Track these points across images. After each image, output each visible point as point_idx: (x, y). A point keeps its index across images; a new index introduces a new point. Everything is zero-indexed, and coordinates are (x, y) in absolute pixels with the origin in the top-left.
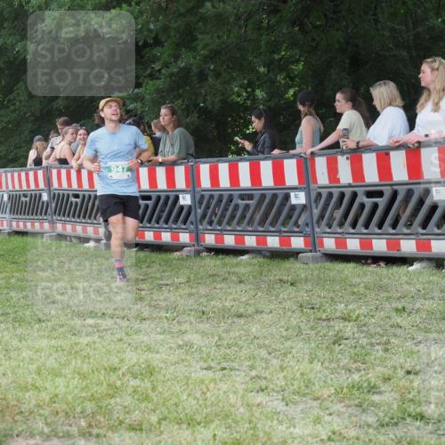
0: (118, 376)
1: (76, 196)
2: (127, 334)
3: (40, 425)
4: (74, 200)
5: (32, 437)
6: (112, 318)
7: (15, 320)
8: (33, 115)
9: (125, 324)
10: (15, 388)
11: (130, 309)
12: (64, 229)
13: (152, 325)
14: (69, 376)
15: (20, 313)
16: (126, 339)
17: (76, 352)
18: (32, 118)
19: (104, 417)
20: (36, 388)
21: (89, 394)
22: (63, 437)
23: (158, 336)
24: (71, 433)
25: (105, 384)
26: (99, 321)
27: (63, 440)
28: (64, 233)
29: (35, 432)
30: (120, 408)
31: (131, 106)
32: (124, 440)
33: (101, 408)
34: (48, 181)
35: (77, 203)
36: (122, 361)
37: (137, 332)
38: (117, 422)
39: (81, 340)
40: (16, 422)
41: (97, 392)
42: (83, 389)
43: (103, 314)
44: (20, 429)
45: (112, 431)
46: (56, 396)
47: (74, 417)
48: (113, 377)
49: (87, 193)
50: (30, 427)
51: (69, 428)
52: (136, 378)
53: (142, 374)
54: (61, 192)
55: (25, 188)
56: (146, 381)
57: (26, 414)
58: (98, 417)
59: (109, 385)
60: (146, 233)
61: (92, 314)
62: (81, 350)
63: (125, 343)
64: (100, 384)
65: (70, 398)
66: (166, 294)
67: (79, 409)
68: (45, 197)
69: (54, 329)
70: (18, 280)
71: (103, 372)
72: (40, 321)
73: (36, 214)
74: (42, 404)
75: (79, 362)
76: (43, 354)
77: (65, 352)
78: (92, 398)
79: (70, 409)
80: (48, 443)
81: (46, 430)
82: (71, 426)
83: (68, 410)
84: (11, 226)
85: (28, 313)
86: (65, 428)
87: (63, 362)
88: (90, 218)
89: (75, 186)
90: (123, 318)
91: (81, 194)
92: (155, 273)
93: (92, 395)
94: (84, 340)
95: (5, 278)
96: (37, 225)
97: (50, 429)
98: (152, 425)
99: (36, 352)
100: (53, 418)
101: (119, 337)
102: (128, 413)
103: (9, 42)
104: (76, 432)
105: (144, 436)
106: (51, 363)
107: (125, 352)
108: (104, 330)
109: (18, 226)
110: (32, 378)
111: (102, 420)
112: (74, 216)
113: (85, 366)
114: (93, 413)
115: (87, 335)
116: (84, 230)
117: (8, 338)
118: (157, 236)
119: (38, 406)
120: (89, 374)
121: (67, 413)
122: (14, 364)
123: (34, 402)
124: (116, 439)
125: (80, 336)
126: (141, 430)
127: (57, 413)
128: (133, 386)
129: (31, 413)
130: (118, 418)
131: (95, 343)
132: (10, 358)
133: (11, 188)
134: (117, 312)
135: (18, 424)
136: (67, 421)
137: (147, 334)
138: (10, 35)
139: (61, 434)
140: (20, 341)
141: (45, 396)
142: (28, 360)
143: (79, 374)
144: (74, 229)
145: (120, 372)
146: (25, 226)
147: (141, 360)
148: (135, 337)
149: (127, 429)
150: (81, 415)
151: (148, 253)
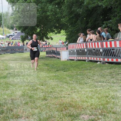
0: (109, 99)
1: (94, 50)
2: (110, 87)
3: (88, 112)
4: (93, 51)
5: (86, 115)
6: (106, 83)
7: (79, 83)
8: (82, 28)
9: (109, 84)
10: (81, 102)
11: (110, 80)
12: (91, 59)
13: (117, 85)
14: (95, 98)
15: (81, 82)
16: (110, 88)
17: (97, 92)
18: (82, 29)
19: (106, 110)
20: (87, 101)
21: (101, 103)
22: (95, 115)
23: (119, 87)
24: (97, 114)
25: (105, 101)
26: (102, 84)
27: (95, 116)
28: (91, 60)
29: (87, 113)
30: (110, 107)
31: (109, 25)
32: (111, 116)
33: (104, 107)
34: (87, 46)
35: (94, 52)
36: (109, 94)
37: (113, 86)
38: (109, 111)
39: (98, 89)
40: (82, 111)
41: (103, 103)
42: (99, 102)
43: (103, 82)
44: (83, 113)
45: (108, 113)
46: (92, 104)
47: (97, 110)
48: (107, 99)
49: (97, 49)
50: (86, 112)
51: (96, 113)
52: (113, 99)
53: (115, 98)
54: (90, 49)
55: (80, 48)
56: (116, 100)
57: (84, 109)
58: (104, 110)
59: (106, 101)
60: (114, 59)
61: (100, 82)
62: (98, 91)
63: (110, 89)
64: (104, 101)
65: (96, 104)
66: (120, 76)
67: (98, 107)
68: (86, 50)
69: (90, 86)
70: (80, 73)
71: (104, 97)
72: (86, 84)
73: (84, 55)
74: (88, 106)
75: (98, 95)
76: (88, 93)
77: (94, 92)
78: (102, 105)
79: (96, 107)
80: (91, 117)
81: (90, 113)
82: (97, 112)
83: (96, 108)
84: (77, 58)
85: (83, 81)
86: (95, 113)
87: (93, 95)
88: (98, 56)
89: (94, 47)
90: (109, 83)
91: (95, 49)
92: (117, 70)
93: (102, 104)
94: (99, 89)
95: (76, 72)
96: (84, 58)
97: (91, 113)
98: (119, 112)
99: (86, 92)
100: (92, 110)
101: (108, 88)
102: (112, 109)
103: (75, 9)
104: (98, 114)
105: (117, 115)
106: (90, 95)
107: (110, 92)
108: (104, 86)
109: (79, 58)
110: (85, 99)
111: (105, 110)
112: (94, 55)
113: (99, 96)
114: (102, 108)
115: (99, 87)
116: (97, 59)
117: (78, 88)
118: (117, 60)
119: (88, 107)
120: (100, 98)
121: (95, 108)
122: (80, 95)
123: (86, 106)
124: (109, 116)
125: (97, 88)
126: (116, 114)
127: (93, 108)
128: (113, 101)
129: (86, 108)
130: (109, 110)
131: (101, 89)
132: (79, 94)
133: (77, 48)
134: (107, 81)
135: (83, 111)
136: (96, 111)
137: (116, 87)
138: (75, 7)
139: (94, 114)
140: (81, 89)
141: (89, 104)
142: (84, 94)
143: (98, 98)
144: (94, 59)
145: (109, 98)
146: (81, 58)
147: (115, 94)
148: (112, 88)
149: (112, 113)
150: (99, 109)
151: (114, 65)
